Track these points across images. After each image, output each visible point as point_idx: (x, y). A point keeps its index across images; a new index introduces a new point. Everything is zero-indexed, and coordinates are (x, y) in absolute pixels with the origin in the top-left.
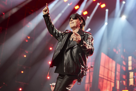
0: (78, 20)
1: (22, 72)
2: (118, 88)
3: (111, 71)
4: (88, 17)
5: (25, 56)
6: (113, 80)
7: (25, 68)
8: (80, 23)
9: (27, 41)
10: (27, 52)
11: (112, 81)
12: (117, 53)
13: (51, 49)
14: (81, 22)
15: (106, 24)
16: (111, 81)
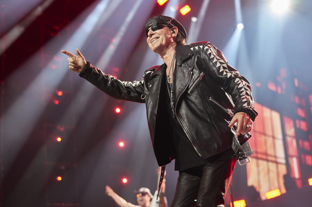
0: (166, 28)
1: (60, 179)
2: (297, 175)
3: (274, 137)
4: (194, 19)
5: (59, 139)
6: (280, 158)
7: (63, 167)
8: (173, 35)
9: (57, 102)
10: (62, 129)
11: (279, 160)
12: (279, 91)
13: (118, 110)
14: (174, 32)
15: (240, 27)
16: (277, 163)
